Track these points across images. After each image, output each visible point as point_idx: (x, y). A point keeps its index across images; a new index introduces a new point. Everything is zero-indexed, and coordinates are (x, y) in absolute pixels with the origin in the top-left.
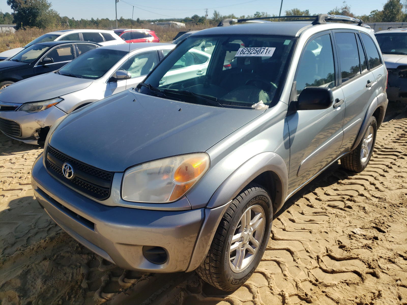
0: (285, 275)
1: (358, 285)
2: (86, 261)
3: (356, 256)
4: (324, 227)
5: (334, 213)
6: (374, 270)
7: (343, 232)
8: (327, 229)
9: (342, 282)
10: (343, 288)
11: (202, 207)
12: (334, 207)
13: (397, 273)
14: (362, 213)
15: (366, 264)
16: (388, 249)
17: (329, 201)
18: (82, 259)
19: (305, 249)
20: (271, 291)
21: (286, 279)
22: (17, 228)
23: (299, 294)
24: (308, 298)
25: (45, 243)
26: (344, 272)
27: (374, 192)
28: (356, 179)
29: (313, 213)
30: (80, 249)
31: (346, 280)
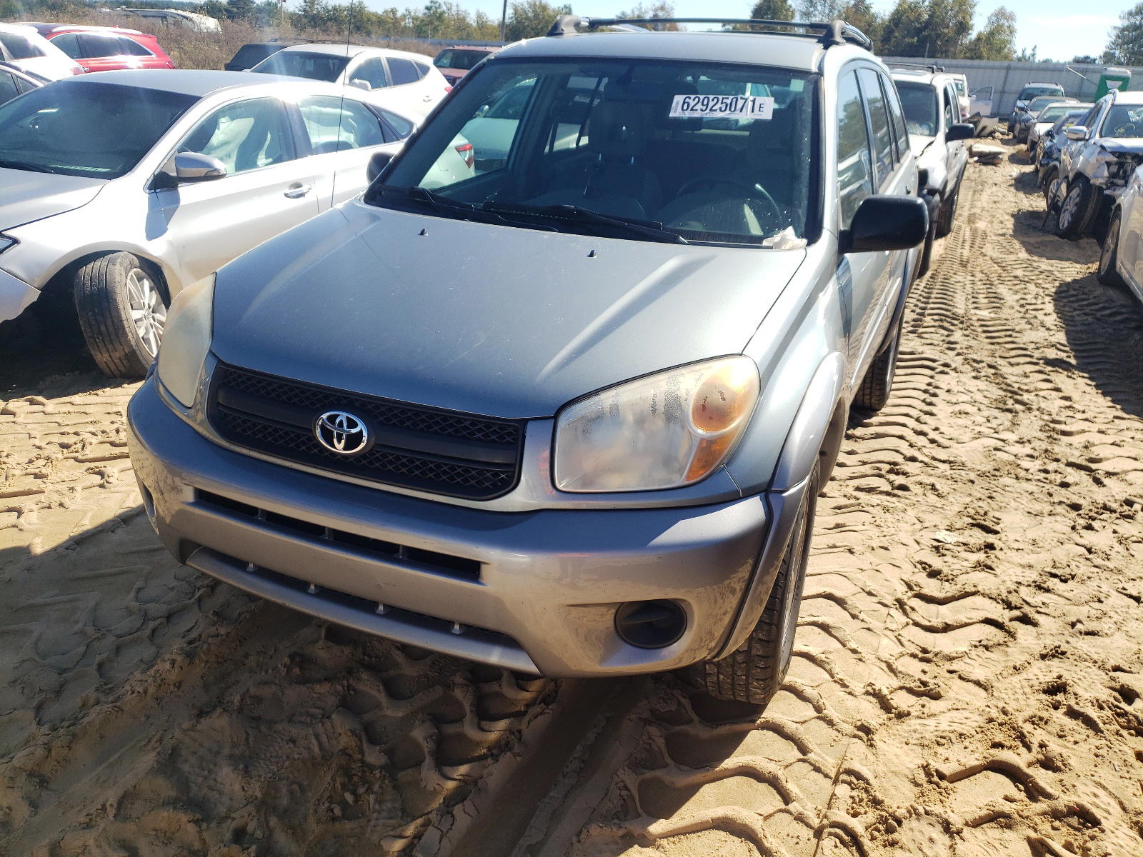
0: (854, 651)
1: (1007, 646)
2: (332, 701)
3: (973, 589)
4: (873, 536)
5: (878, 505)
6: (1022, 610)
7: (918, 543)
8: (881, 542)
9: (976, 646)
10: (983, 657)
11: (761, 489)
12: (870, 490)
13: (1065, 611)
14: (932, 498)
15: (998, 603)
16: (1023, 566)
17: (852, 478)
18: (315, 695)
19: (863, 590)
20: (843, 689)
21: (860, 660)
22: (36, 643)
23: (908, 686)
24: (931, 690)
25: (176, 671)
26: (967, 625)
27: (931, 450)
28: (881, 424)
29: (834, 508)
30: (297, 671)
31: (980, 641)
